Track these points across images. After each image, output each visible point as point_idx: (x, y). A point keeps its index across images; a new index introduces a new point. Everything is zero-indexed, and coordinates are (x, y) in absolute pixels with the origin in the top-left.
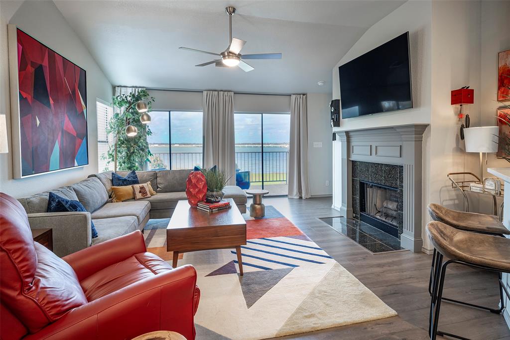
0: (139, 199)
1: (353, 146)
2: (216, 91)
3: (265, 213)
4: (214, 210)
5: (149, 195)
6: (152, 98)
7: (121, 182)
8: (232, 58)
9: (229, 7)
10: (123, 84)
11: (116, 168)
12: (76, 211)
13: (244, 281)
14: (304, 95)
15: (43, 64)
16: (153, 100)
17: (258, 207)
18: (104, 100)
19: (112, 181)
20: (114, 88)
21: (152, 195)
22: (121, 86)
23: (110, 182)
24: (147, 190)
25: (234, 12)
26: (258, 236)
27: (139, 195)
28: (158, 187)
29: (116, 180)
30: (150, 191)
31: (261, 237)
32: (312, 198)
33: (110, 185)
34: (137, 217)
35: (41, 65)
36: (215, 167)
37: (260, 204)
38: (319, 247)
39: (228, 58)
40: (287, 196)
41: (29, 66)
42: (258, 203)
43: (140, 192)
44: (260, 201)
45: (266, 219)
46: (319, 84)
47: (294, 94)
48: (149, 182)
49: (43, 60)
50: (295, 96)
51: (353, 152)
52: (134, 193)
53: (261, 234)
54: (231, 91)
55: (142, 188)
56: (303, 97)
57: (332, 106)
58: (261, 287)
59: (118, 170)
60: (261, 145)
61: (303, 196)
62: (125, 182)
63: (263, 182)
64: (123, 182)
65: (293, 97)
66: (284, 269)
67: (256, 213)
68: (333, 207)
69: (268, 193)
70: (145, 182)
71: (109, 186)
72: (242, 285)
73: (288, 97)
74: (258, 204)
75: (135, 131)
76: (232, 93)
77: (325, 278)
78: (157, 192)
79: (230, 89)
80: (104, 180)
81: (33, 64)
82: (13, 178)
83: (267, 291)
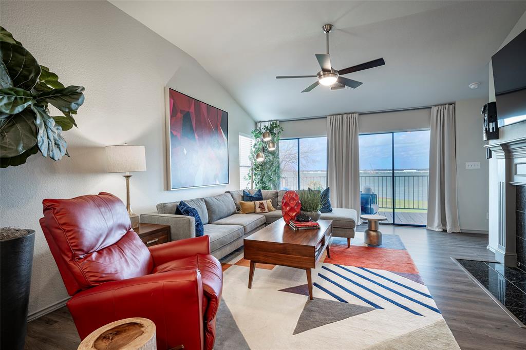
0: (258, 213)
1: (516, 165)
2: (339, 115)
3: (382, 241)
4: (300, 229)
5: (267, 210)
6: (281, 128)
7: (248, 198)
8: (328, 76)
9: (325, 25)
10: (262, 121)
11: (252, 187)
12: (188, 215)
13: (308, 306)
14: (451, 104)
15: (190, 111)
16: (282, 130)
17: (373, 233)
18: (245, 133)
19: (243, 197)
20: (256, 123)
21: (270, 211)
22: (261, 122)
23: (241, 197)
24: (266, 206)
25: (330, 28)
26: (359, 265)
27: (258, 210)
28: (278, 205)
29: (247, 197)
30: (268, 207)
31: (360, 266)
32: (462, 233)
33: (241, 199)
34: (244, 227)
35: (189, 112)
36: (328, 189)
37: (376, 231)
38: (429, 294)
39: (324, 77)
40: (425, 226)
41: (179, 114)
42: (373, 229)
43: (259, 207)
44: (376, 227)
45: (381, 249)
46: (472, 87)
47: (435, 106)
48: (270, 200)
49: (190, 108)
50: (437, 108)
51: (516, 173)
52: (255, 208)
53: (364, 263)
54: (356, 113)
55: (261, 204)
56: (449, 107)
57: (484, 112)
58: (322, 317)
59: (254, 188)
60: (392, 172)
61: (448, 228)
62: (251, 198)
63: (394, 208)
64: (250, 199)
65: (434, 109)
66: (362, 307)
67: (371, 240)
68: (488, 248)
69: (386, 219)
70: (268, 199)
71: (239, 200)
72: (304, 309)
73: (428, 109)
74: (373, 231)
75: (262, 157)
76: (357, 115)
77: (410, 335)
78: (277, 209)
79: (353, 111)
80: (235, 196)
81: (182, 112)
82: (167, 190)
83: (325, 324)
